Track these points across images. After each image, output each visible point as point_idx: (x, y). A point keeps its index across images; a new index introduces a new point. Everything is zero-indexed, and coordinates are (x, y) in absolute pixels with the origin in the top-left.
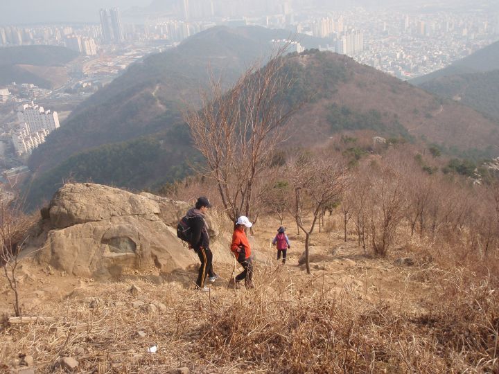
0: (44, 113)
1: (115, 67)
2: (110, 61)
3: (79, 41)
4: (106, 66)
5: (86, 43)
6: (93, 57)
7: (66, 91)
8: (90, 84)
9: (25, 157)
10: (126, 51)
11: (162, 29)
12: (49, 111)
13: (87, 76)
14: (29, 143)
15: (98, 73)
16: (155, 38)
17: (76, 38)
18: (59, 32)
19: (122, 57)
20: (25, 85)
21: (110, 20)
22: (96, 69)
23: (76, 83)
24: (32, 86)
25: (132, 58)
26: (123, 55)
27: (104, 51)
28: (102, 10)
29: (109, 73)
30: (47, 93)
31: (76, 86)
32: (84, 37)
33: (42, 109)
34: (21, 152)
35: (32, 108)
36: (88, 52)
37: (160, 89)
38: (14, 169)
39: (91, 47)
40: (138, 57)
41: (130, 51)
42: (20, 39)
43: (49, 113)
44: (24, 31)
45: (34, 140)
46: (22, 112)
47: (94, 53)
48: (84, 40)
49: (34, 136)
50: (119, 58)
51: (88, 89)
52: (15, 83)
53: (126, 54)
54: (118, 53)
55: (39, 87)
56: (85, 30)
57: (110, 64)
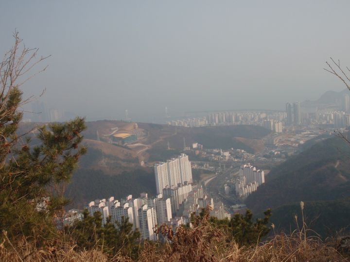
0: (256, 171)
1: (296, 142)
2: (292, 138)
3: (272, 124)
4: (290, 141)
5: (276, 125)
6: (280, 134)
7: (264, 156)
8: (279, 153)
9: (243, 198)
10: (303, 132)
11: (328, 117)
12: (259, 170)
13: (277, 147)
14: (246, 190)
15: (284, 146)
16: (323, 123)
17: (270, 122)
18: (257, 116)
19: (300, 135)
20: (239, 150)
21: (292, 110)
22: (282, 142)
23: (270, 151)
24: (243, 151)
25: (307, 137)
26: (300, 133)
27: (287, 130)
28: (287, 103)
29: (292, 146)
30: (252, 157)
31: (270, 153)
32: (275, 121)
33: (255, 169)
34: (241, 195)
35: (249, 167)
36: (277, 131)
37: (340, 164)
38: (237, 206)
39: (279, 127)
40: (312, 136)
41: (306, 131)
42: (234, 120)
43: (259, 172)
44: (237, 114)
45: (249, 188)
46: (243, 169)
47: (281, 131)
48: (275, 123)
49: (249, 185)
50: (298, 136)
51: (279, 156)
52: (232, 149)
53: (302, 133)
54: (298, 132)
55: (247, 152)
56: (274, 115)
57: (292, 139)
